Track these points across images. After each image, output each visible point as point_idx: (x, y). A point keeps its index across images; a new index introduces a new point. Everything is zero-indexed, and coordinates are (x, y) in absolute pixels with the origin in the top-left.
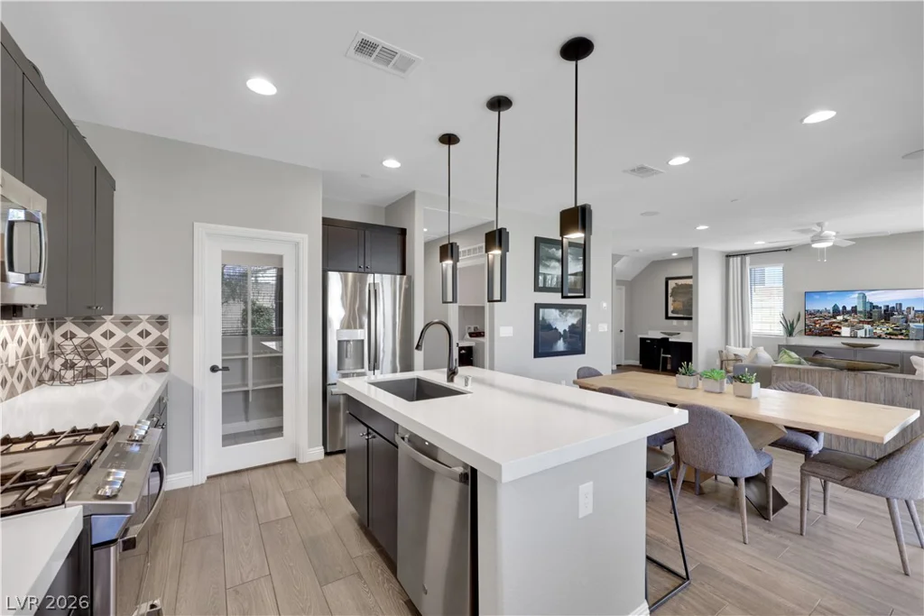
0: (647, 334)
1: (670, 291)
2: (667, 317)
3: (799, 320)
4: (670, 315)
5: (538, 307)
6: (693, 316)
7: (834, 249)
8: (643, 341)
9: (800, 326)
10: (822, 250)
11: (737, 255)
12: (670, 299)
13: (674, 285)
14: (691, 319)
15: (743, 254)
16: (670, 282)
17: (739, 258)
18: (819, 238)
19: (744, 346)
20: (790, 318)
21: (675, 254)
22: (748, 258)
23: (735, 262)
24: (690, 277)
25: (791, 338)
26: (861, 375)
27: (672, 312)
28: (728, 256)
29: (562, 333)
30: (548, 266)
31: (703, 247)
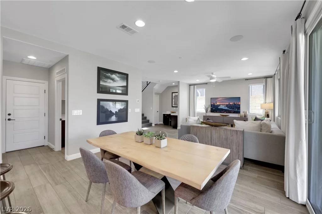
0: (166, 112)
1: (173, 97)
2: (172, 107)
3: (209, 107)
4: (173, 106)
5: (99, 101)
6: (178, 106)
7: (216, 82)
8: (164, 115)
9: (209, 109)
10: (213, 83)
11: (193, 85)
12: (173, 100)
13: (174, 95)
14: (177, 107)
15: (194, 85)
16: (173, 94)
17: (193, 86)
18: (212, 78)
19: (194, 116)
20: (206, 107)
21: (174, 84)
22: (195, 86)
23: (192, 87)
24: (177, 93)
25: (207, 113)
26: (218, 128)
27: (174, 105)
28: (190, 85)
29: (115, 113)
30: (106, 82)
31: (181, 81)
